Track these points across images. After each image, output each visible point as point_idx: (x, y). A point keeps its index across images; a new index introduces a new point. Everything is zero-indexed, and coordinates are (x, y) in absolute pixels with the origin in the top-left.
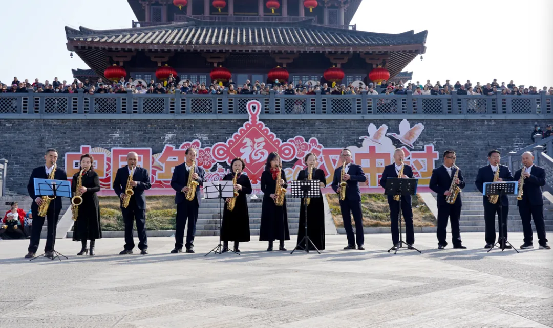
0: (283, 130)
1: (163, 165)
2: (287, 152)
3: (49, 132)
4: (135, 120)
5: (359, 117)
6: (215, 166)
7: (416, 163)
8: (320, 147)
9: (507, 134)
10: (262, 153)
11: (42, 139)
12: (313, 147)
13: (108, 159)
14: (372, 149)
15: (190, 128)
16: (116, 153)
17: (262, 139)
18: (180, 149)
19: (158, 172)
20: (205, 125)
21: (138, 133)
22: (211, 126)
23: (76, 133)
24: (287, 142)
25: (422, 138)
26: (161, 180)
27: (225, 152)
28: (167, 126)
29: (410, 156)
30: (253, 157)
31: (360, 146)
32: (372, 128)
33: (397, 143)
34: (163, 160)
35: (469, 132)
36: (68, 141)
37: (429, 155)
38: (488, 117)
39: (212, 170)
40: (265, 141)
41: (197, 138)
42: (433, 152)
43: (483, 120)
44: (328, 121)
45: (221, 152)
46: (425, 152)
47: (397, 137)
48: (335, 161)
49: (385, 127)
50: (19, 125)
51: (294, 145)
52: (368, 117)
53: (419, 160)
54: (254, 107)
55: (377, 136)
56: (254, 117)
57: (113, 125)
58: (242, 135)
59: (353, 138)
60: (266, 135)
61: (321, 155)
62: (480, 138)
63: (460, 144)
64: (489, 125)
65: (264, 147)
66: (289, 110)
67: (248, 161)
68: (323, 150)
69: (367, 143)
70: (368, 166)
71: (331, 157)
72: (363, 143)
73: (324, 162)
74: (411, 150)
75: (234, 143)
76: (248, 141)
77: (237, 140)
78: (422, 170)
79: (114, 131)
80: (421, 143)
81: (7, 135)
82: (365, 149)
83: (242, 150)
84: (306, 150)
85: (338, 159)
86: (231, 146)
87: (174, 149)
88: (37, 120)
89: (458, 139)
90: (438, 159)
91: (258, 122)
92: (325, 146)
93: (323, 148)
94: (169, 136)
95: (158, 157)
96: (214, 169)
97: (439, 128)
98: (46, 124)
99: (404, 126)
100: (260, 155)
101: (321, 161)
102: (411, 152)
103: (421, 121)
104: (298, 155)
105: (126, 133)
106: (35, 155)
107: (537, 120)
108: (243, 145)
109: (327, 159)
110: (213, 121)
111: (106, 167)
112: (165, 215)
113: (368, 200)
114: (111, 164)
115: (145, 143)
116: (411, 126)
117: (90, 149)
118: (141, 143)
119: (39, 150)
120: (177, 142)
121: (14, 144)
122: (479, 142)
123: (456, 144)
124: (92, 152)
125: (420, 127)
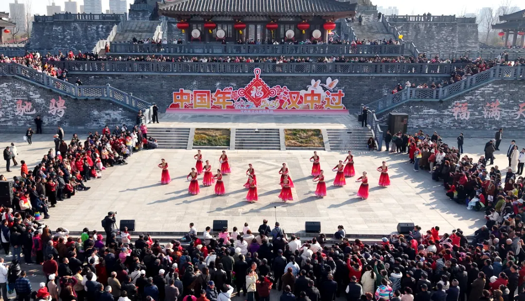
0: (271, 81)
1: (216, 98)
2: (272, 93)
3: (165, 81)
4: (203, 76)
5: (308, 75)
6: (239, 99)
7: (333, 98)
8: (288, 90)
9: (380, 83)
10: (261, 93)
11: (162, 84)
12: (284, 91)
13: (192, 95)
14: (313, 91)
15: (227, 80)
16: (195, 92)
17: (261, 87)
18: (223, 91)
19: (214, 101)
20: (235, 79)
21: (204, 82)
22: (237, 79)
23: (177, 82)
24: (273, 88)
25: (338, 86)
26: (216, 105)
27: (244, 93)
28: (217, 79)
29: (330, 95)
30: (257, 95)
31: (307, 90)
32: (313, 81)
33: (325, 89)
34: (216, 95)
35: (361, 83)
36: (173, 85)
37: (340, 95)
38: (372, 75)
39: (238, 101)
40: (263, 88)
41: (231, 85)
42: (342, 93)
43: (369, 77)
44: (293, 77)
45: (242, 93)
46: (338, 93)
47: (325, 86)
48: (294, 97)
49: (319, 81)
50: (152, 77)
51: (275, 89)
52: (312, 75)
53: (335, 97)
54: (257, 71)
55: (315, 86)
56: (257, 76)
57: (192, 78)
58: (252, 84)
59: (304, 85)
60: (263, 85)
61: (288, 94)
62: (366, 86)
63: (356, 89)
64: (372, 79)
65: (262, 90)
66: (274, 71)
67: (254, 97)
68: (290, 92)
69: (310, 89)
70: (310, 100)
71: (293, 95)
72: (309, 89)
73: (289, 98)
74: (331, 92)
75: (248, 89)
76: (254, 87)
77: (249, 87)
78: (336, 102)
79: (193, 81)
80: (337, 88)
81: (146, 82)
82: (309, 92)
83: (251, 92)
84: (281, 91)
85: (296, 97)
86: (247, 90)
87: (221, 91)
88: (159, 75)
89: (355, 86)
90: (344, 96)
91: (259, 78)
92: (290, 90)
93: (289, 91)
94: (218, 84)
95: (214, 94)
96: (239, 100)
97: (346, 80)
98: (163, 77)
99: (329, 80)
100: (260, 94)
101: (288, 97)
102: (331, 93)
103: (338, 77)
104: (278, 94)
105: (199, 82)
106: (159, 92)
107: (396, 77)
108: (252, 89)
109: (291, 96)
110: (238, 77)
111: (191, 98)
112: (224, 138)
113: (300, 133)
114: (193, 97)
115: (207, 87)
116: (332, 81)
117: (184, 91)
118: (206, 87)
119: (162, 90)
120: (222, 87)
121: (150, 86)
122: (366, 87)
123: (354, 89)
124: (185, 91)
125: (337, 81)
